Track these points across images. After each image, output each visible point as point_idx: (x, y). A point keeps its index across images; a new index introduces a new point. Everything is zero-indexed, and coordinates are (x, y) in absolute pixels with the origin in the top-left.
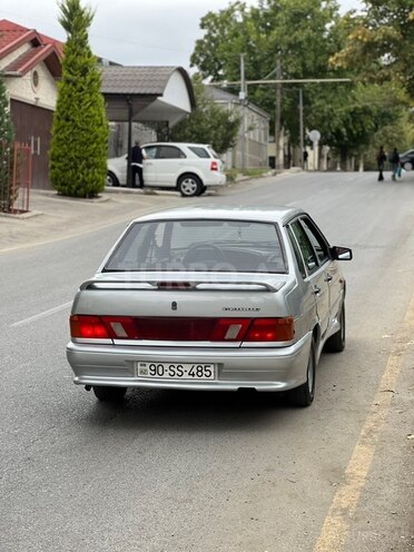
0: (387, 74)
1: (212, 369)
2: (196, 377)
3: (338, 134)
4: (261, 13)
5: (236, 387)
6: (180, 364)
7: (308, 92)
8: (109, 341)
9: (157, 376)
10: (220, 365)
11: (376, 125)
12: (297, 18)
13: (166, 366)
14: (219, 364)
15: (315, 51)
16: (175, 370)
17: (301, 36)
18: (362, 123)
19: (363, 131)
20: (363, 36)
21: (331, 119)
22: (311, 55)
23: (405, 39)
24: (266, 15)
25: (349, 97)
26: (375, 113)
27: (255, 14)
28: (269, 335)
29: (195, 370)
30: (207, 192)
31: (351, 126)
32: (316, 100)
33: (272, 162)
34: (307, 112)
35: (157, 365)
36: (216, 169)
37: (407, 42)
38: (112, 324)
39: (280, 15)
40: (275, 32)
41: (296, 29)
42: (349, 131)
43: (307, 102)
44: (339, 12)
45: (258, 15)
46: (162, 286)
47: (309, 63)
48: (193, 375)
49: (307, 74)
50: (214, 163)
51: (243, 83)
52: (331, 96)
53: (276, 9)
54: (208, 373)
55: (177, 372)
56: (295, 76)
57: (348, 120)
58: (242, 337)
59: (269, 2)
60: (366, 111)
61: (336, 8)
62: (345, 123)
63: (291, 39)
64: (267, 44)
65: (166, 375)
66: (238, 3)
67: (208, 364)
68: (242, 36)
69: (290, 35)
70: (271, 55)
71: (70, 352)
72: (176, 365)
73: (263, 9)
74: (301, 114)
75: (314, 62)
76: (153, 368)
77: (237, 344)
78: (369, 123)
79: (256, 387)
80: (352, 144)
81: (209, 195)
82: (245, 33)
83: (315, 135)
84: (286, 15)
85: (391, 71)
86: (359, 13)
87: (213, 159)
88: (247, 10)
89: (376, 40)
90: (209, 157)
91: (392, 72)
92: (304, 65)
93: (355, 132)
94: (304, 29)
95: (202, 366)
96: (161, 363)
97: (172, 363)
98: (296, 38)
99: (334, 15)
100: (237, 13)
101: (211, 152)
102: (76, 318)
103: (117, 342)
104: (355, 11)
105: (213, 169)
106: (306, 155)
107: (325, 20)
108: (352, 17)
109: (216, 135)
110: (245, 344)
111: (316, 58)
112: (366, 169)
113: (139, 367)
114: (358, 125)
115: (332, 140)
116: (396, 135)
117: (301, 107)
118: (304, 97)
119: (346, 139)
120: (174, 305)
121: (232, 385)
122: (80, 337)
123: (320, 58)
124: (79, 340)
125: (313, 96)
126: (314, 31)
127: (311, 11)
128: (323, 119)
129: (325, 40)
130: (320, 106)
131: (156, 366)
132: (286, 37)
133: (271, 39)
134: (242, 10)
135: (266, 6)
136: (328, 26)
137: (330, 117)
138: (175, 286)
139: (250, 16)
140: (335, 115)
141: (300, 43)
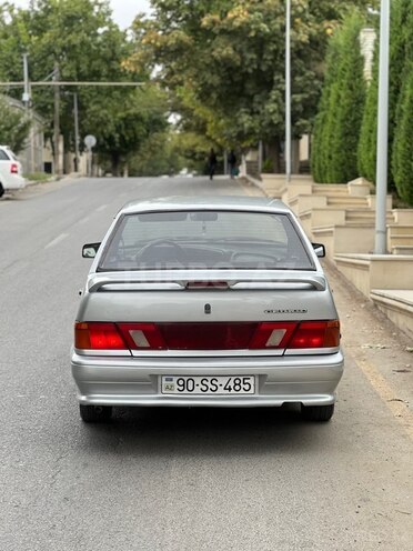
0: (180, 79)
1: (251, 381)
2: (233, 391)
3: (110, 140)
4: (32, 15)
5: (280, 402)
6: (215, 377)
7: (83, 96)
8: (127, 352)
9: (186, 391)
10: (262, 377)
11: (148, 131)
12: (70, 20)
13: (198, 380)
14: (260, 376)
15: (89, 55)
16: (209, 384)
17: (75, 39)
18: (134, 129)
19: (135, 137)
20: (156, 40)
21: (105, 124)
22: (85, 59)
23: (195, 45)
24: (37, 17)
25: (127, 102)
26: (146, 120)
27: (26, 17)
28: (315, 341)
29: (232, 384)
30: (5, 196)
31: (123, 132)
32: (90, 104)
33: (48, 168)
34: (82, 117)
35: (186, 379)
36: (16, 172)
37: (198, 48)
38: (131, 332)
39: (51, 17)
40: (48, 34)
41: (70, 33)
42: (122, 137)
43: (82, 108)
44: (112, 17)
45: (29, 16)
46: (190, 287)
47: (84, 68)
48: (230, 389)
49: (81, 78)
50: (14, 166)
51: (26, 83)
52: (106, 101)
53: (48, 11)
54: (247, 387)
55: (210, 386)
56: (70, 79)
57: (120, 126)
58: (286, 344)
59: (40, 5)
60: (138, 118)
61: (109, 13)
62: (118, 129)
63: (65, 41)
64: (40, 46)
65: (197, 390)
66: (6, 4)
67: (246, 377)
68: (12, 37)
69: (64, 38)
70: (44, 58)
71: (77, 367)
72: (209, 379)
73: (33, 10)
74: (76, 120)
75: (89, 66)
76: (181, 382)
77: (280, 352)
78: (141, 129)
79: (303, 401)
80: (124, 150)
81: (8, 199)
82: (16, 34)
83: (91, 141)
84: (59, 17)
85: (184, 76)
86: (148, 17)
87: (12, 161)
88: (16, 12)
89: (169, 44)
90: (8, 159)
91: (185, 78)
92: (78, 69)
93: (127, 138)
94: (77, 32)
95: (240, 379)
96: (191, 377)
97: (204, 377)
98: (69, 41)
99: (107, 20)
100: (6, 13)
101: (10, 153)
102: (85, 326)
103: (135, 353)
104: (144, 15)
105: (13, 172)
106: (76, 160)
107: (99, 24)
108: (142, 20)
109: (9, 137)
110: (288, 351)
111: (91, 62)
112: (130, 175)
113: (164, 382)
114: (130, 131)
115: (104, 146)
116: (158, 143)
117: (75, 111)
118: (78, 102)
119: (118, 145)
120: (208, 308)
121: (275, 400)
122: (90, 348)
123: (94, 63)
124: (87, 352)
125: (88, 101)
126: (88, 35)
127: (84, 14)
128: (98, 125)
129: (98, 45)
130: (95, 111)
131: (185, 381)
132: (60, 40)
133: (44, 41)
134: (11, 10)
135: (36, 8)
136: (100, 31)
137: (104, 123)
138: (210, 286)
139: (20, 17)
140: (109, 121)
141: (74, 46)
